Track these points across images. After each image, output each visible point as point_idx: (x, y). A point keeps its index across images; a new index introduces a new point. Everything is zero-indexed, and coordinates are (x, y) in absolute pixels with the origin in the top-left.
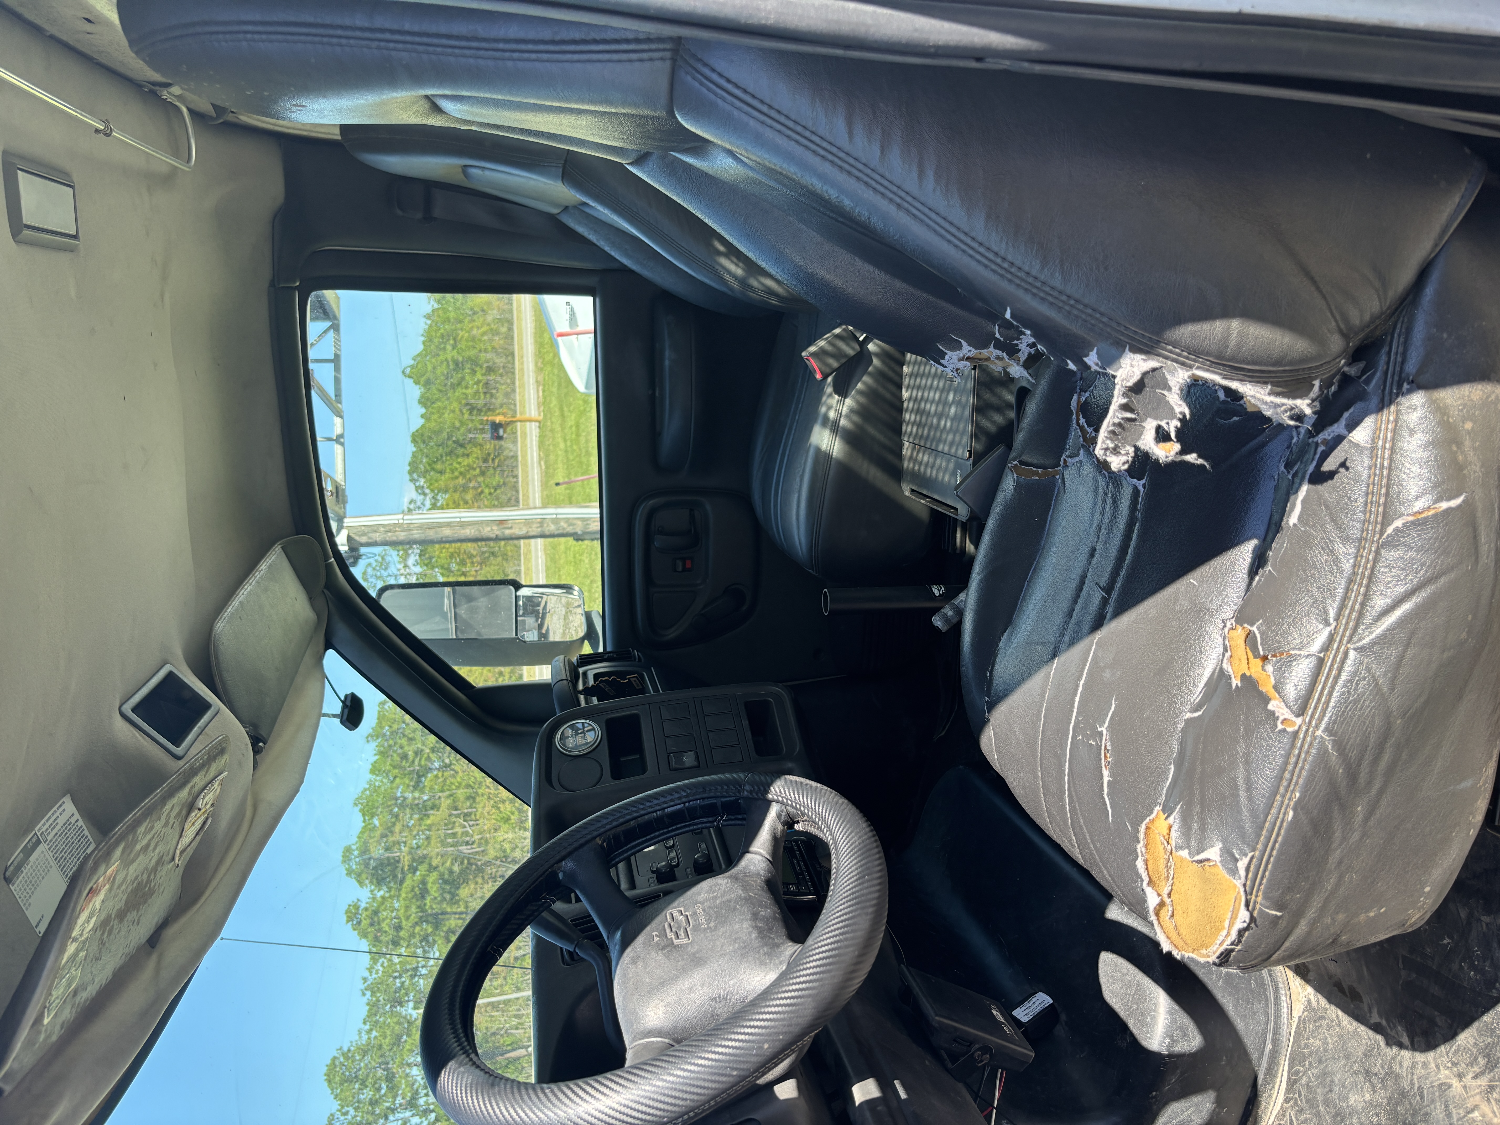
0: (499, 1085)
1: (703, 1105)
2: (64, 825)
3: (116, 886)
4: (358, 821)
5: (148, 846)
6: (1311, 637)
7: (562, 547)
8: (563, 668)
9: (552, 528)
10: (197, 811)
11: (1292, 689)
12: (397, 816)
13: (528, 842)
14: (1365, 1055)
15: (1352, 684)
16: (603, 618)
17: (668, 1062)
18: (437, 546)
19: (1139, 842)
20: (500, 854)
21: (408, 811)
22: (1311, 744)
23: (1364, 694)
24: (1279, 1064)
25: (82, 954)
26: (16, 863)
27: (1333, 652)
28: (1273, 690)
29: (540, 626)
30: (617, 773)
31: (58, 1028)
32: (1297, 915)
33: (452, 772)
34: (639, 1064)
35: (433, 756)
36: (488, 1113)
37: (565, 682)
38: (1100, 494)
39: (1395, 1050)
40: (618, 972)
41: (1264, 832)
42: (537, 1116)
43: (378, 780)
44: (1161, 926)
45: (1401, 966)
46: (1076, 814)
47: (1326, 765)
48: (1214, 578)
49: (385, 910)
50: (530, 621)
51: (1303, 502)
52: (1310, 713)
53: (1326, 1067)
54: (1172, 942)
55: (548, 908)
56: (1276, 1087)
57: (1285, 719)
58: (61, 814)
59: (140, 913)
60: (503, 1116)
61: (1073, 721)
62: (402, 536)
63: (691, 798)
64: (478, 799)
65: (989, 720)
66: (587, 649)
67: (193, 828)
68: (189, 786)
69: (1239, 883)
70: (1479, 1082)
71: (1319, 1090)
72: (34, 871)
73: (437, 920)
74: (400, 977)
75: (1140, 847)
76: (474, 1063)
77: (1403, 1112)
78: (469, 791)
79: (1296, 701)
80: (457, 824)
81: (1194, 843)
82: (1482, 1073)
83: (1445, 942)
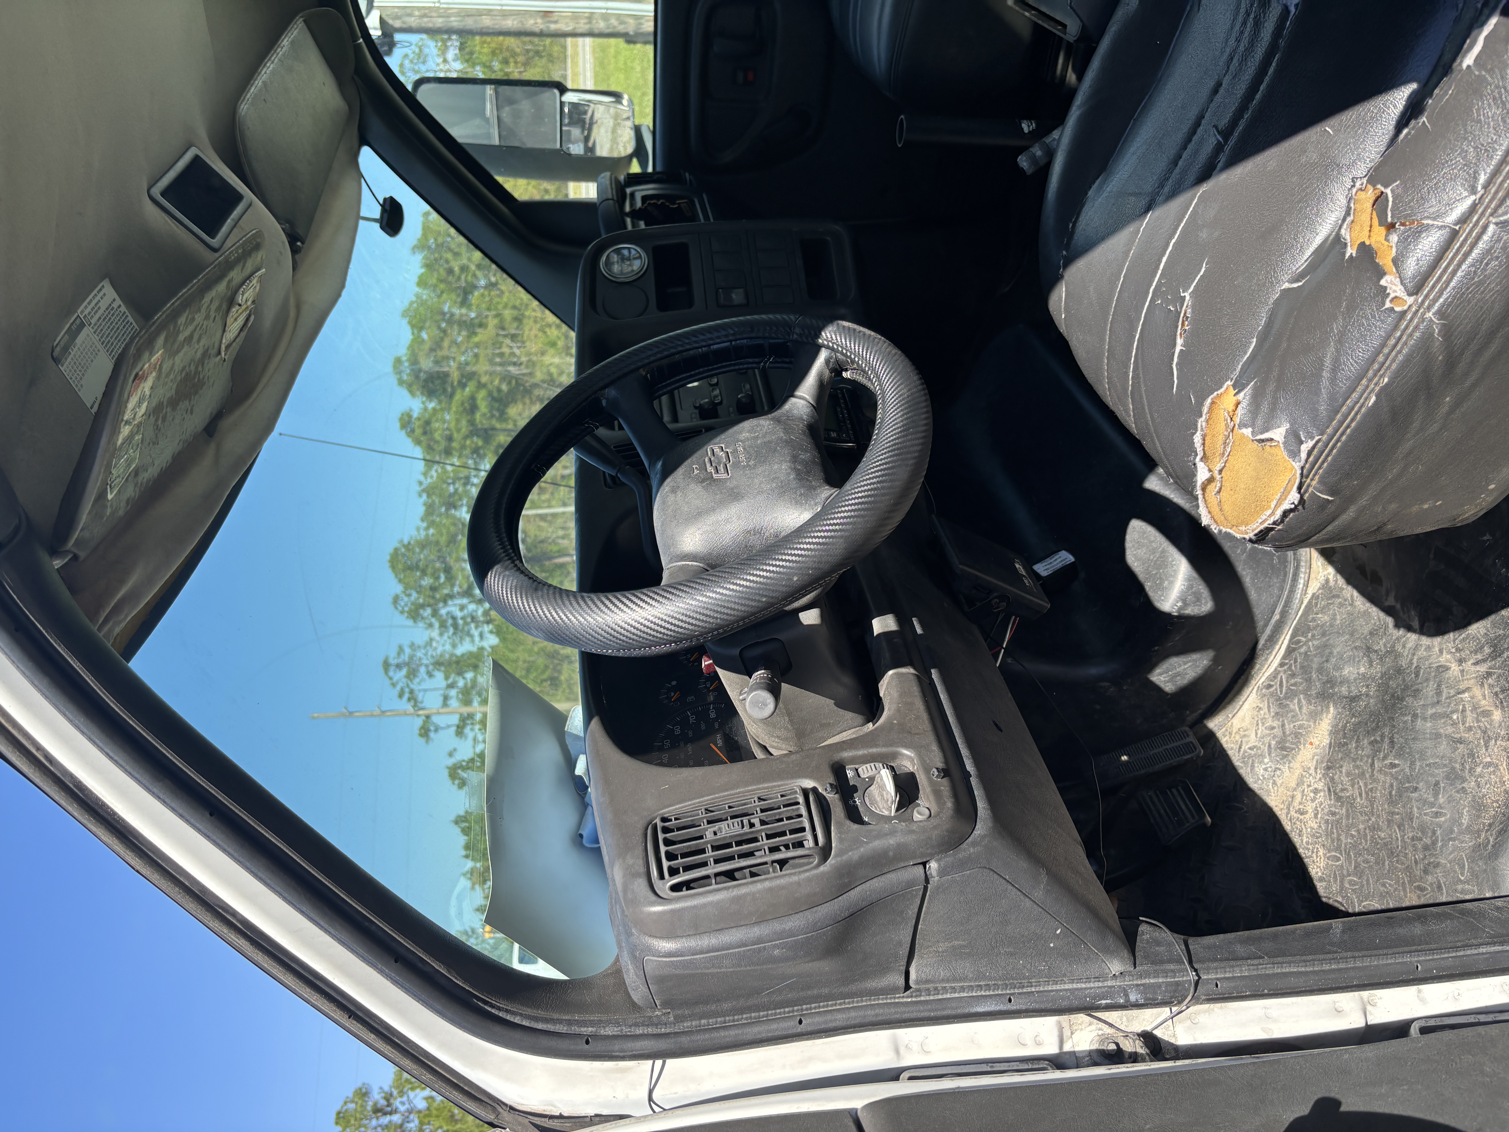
0: (542, 590)
1: (733, 624)
2: (107, 309)
3: (163, 375)
4: (406, 335)
5: (191, 337)
6: (1450, 205)
7: (612, 51)
8: (609, 187)
9: (601, 26)
10: (237, 307)
11: (1413, 264)
12: (444, 331)
13: (573, 369)
14: (1371, 633)
15: (1481, 262)
16: (654, 133)
17: (702, 584)
18: (477, 38)
19: (1201, 416)
20: (546, 377)
21: (456, 327)
22: (1416, 327)
23: (1491, 275)
24: (1282, 634)
25: (138, 437)
26: (62, 343)
27: (1471, 225)
28: (1391, 264)
29: (587, 139)
30: (663, 305)
31: (123, 504)
32: (1350, 500)
33: (498, 292)
34: (676, 583)
35: (479, 274)
36: (532, 613)
37: (611, 202)
38: (1241, 15)
39: (1402, 632)
40: (658, 499)
41: (1339, 416)
42: (577, 620)
43: (425, 294)
44: (1206, 501)
45: (1432, 556)
46: (1139, 382)
47: (1426, 352)
48: (1354, 127)
49: (437, 421)
50: (576, 132)
51: (1486, 38)
52: (1425, 293)
53: (1329, 640)
54: (1212, 517)
55: (591, 433)
56: (1274, 653)
57: (1396, 297)
58: (102, 298)
59: (192, 403)
60: (546, 617)
61: (1154, 284)
62: (439, 22)
63: (738, 337)
64: (525, 321)
65: (1062, 277)
66: (635, 168)
67: (236, 324)
68: (227, 279)
69: (1297, 466)
70: (1478, 668)
71: (1315, 659)
72: (82, 353)
73: (487, 434)
74: (454, 483)
75: (1201, 422)
76: (519, 569)
77: (1394, 686)
78: (515, 312)
79: (1414, 277)
80: (504, 345)
81: (1259, 422)
82: (1484, 661)
83: (1485, 538)
